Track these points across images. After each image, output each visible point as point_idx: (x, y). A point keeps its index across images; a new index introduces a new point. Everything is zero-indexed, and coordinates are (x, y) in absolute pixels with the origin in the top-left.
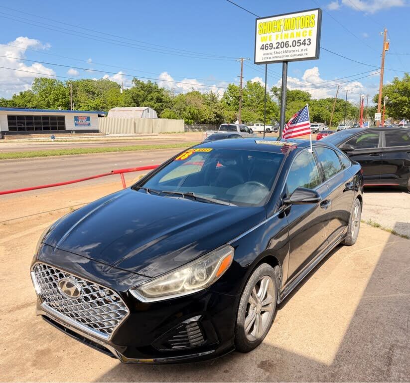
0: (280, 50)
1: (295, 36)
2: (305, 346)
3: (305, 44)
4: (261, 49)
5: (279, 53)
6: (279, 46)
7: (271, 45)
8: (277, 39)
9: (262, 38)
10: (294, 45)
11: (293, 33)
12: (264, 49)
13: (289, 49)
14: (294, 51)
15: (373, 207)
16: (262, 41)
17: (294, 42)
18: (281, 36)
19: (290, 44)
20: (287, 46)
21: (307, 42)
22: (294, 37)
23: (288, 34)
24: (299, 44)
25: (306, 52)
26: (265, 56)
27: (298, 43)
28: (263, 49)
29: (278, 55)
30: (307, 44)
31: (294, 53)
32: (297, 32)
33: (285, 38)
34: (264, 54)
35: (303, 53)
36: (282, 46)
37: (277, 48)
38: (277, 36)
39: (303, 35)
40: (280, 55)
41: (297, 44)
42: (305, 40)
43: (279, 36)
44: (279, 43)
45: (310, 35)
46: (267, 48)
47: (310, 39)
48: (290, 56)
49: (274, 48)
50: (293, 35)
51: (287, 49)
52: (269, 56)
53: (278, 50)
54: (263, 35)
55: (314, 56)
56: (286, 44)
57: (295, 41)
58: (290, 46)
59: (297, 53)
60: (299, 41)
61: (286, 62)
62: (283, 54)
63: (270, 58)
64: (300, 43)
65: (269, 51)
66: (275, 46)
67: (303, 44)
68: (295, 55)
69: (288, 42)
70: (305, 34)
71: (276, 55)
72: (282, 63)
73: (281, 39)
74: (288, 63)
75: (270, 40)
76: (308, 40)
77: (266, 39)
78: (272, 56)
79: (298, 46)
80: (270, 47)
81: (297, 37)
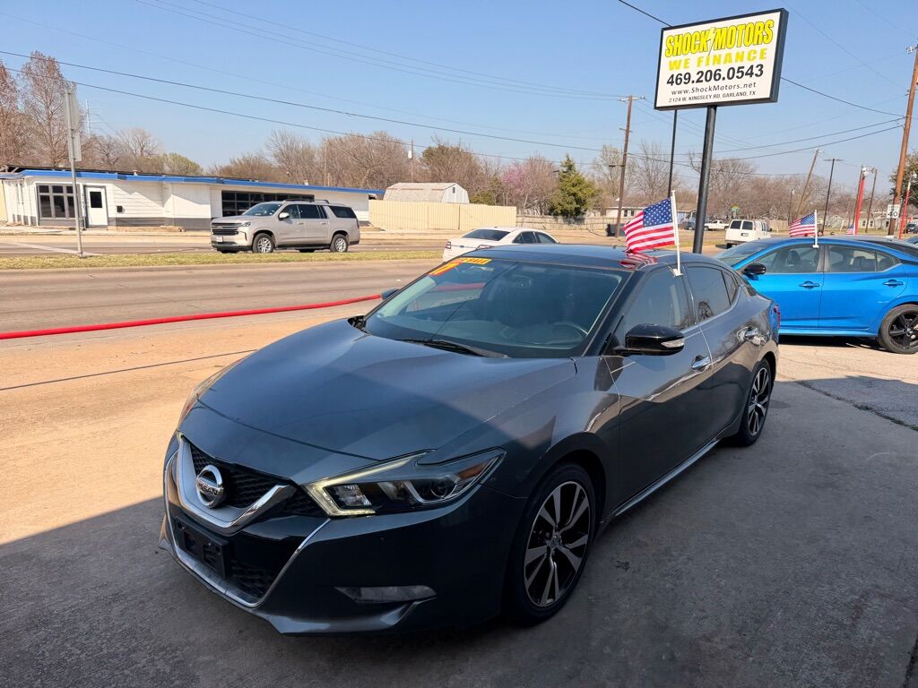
0: (704, 85)
1: (733, 59)
2: (715, 576)
3: (751, 74)
4: (668, 82)
5: (702, 90)
6: (703, 78)
7: (687, 76)
8: (699, 66)
9: (670, 62)
10: (731, 76)
11: (730, 54)
12: (674, 84)
13: (721, 83)
14: (730, 87)
16: (671, 69)
17: (731, 71)
18: (708, 59)
19: (724, 74)
20: (717, 77)
21: (756, 71)
22: (730, 62)
23: (720, 56)
24: (740, 75)
25: (752, 89)
26: (675, 96)
27: (738, 72)
28: (672, 83)
29: (700, 94)
30: (756, 75)
31: (729, 91)
32: (738, 53)
33: (714, 64)
34: (674, 93)
35: (747, 90)
36: (708, 78)
37: (698, 81)
38: (700, 60)
39: (749, 59)
40: (704, 93)
41: (736, 74)
42: (752, 67)
43: (704, 60)
44: (702, 72)
45: (762, 57)
46: (679, 81)
47: (762, 66)
48: (721, 96)
49: (693, 82)
50: (730, 58)
51: (716, 83)
52: (683, 95)
53: (699, 85)
54: (673, 59)
55: (768, 96)
56: (716, 75)
57: (733, 69)
58: (724, 79)
59: (735, 91)
60: (739, 68)
61: (713, 106)
62: (709, 93)
63: (684, 99)
64: (742, 72)
65: (683, 87)
66: (695, 77)
67: (747, 74)
68: (732, 95)
69: (720, 70)
70: (753, 56)
71: (696, 94)
72: (706, 109)
73: (707, 64)
74: (718, 108)
75: (686, 67)
76: (757, 66)
77: (678, 66)
78: (687, 96)
79: (738, 77)
80: (685, 79)
81: (736, 61)
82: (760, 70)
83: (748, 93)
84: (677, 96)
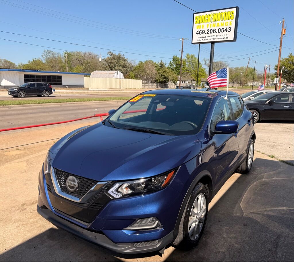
0: (210, 35)
3: (227, 31)
4: (197, 34)
5: (209, 37)
6: (209, 32)
7: (203, 31)
8: (207, 27)
9: (197, 26)
10: (219, 31)
11: (219, 23)
12: (199, 34)
13: (216, 34)
14: (219, 36)
15: (270, 143)
16: (197, 28)
17: (219, 30)
18: (211, 25)
19: (217, 31)
20: (214, 32)
21: (228, 30)
22: (219, 26)
23: (215, 24)
24: (222, 31)
25: (227, 36)
26: (199, 39)
27: (222, 30)
30: (229, 31)
32: (221, 23)
33: (213, 27)
34: (199, 38)
35: (225, 37)
36: (211, 32)
37: (208, 33)
38: (208, 25)
39: (226, 25)
40: (210, 38)
41: (221, 31)
42: (227, 28)
43: (210, 25)
44: (209, 30)
45: (230, 25)
46: (200, 33)
47: (230, 28)
49: (206, 33)
50: (219, 25)
51: (214, 34)
52: (202, 38)
53: (208, 35)
54: (198, 25)
55: (233, 39)
56: (214, 31)
57: (220, 29)
58: (217, 32)
59: (221, 37)
60: (222, 28)
61: (213, 43)
62: (212, 38)
63: (203, 40)
64: (223, 30)
65: (202, 35)
66: (206, 32)
67: (225, 31)
69: (215, 29)
70: (227, 24)
71: (207, 38)
72: (211, 44)
73: (211, 27)
74: (215, 43)
75: (203, 28)
76: (229, 28)
77: (199, 27)
78: (204, 39)
79: (222, 32)
80: (203, 32)
81: (221, 26)
82: (230, 29)
83: (226, 38)
84: (200, 39)
